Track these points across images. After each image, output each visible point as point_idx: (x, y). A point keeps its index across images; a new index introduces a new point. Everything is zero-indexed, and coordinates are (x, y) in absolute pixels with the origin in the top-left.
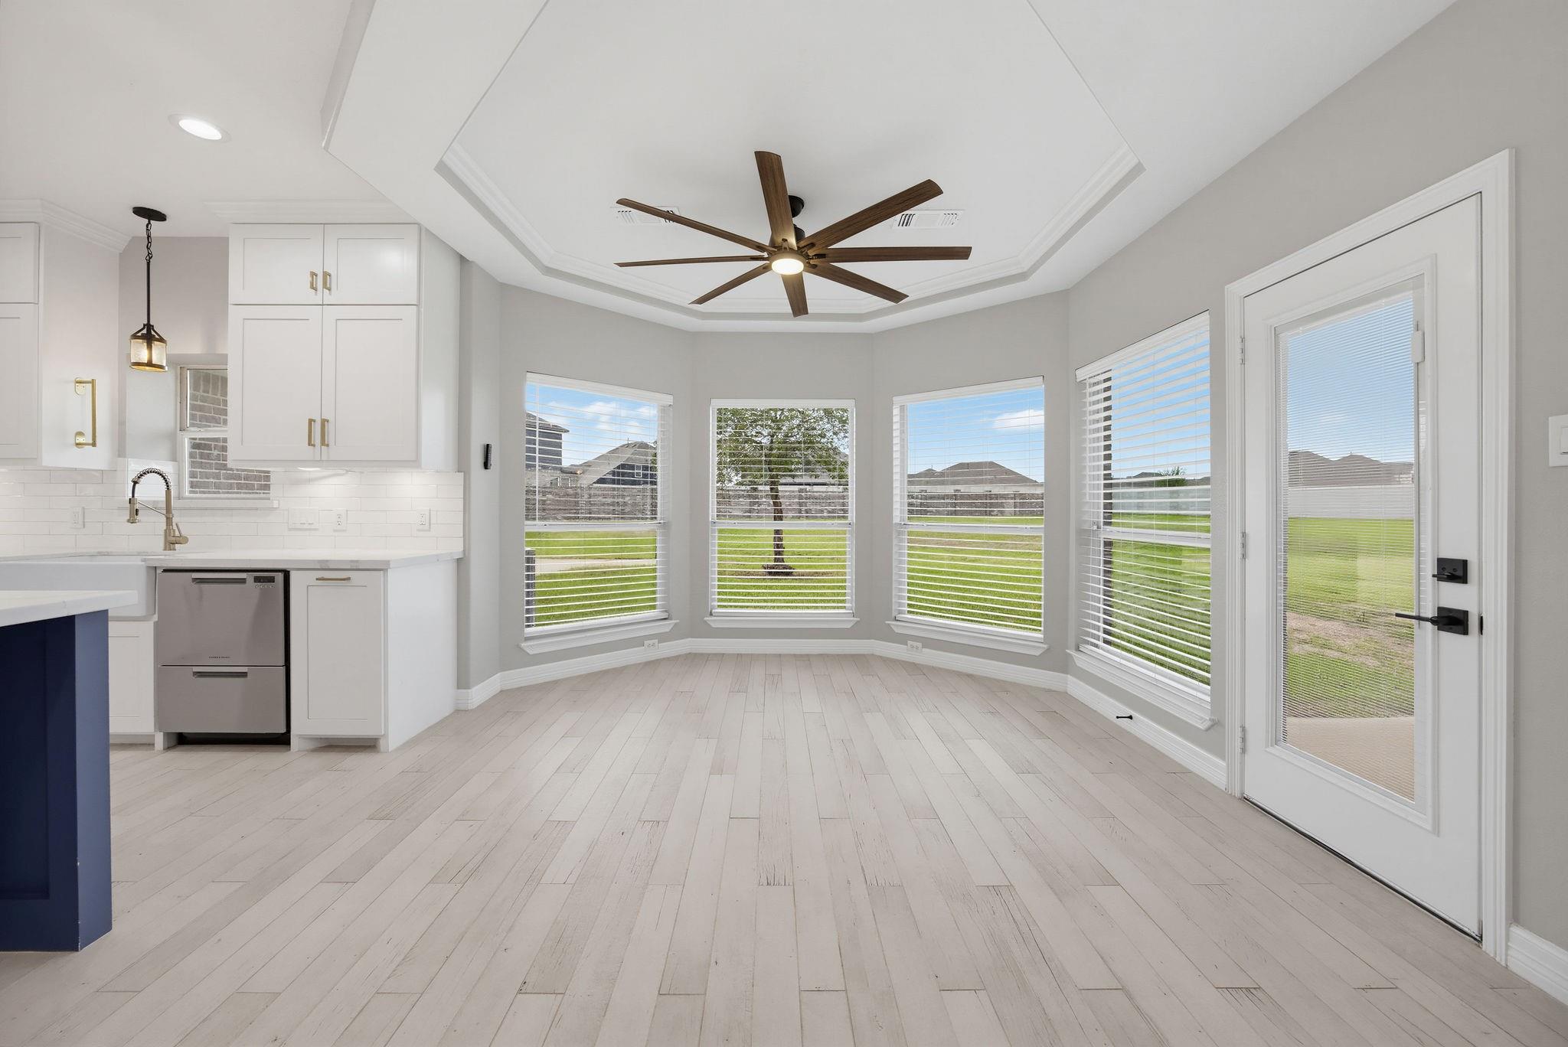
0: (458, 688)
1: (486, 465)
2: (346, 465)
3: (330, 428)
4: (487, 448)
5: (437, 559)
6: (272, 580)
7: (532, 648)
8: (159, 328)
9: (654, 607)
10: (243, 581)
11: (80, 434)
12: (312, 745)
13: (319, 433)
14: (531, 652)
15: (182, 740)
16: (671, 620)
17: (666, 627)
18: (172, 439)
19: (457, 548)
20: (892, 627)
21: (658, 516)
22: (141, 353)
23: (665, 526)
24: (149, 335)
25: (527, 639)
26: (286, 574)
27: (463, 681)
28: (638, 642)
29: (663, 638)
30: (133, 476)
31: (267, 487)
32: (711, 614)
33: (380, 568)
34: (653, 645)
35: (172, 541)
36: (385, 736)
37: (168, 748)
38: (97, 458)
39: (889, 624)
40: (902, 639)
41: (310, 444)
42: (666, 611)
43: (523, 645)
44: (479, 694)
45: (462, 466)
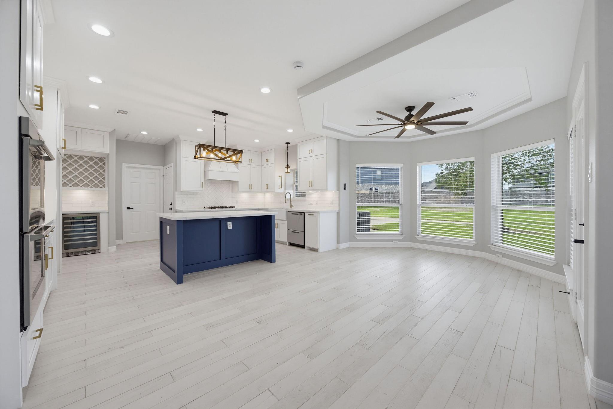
0: (338, 243)
1: (345, 189)
2: (317, 190)
3: (312, 182)
4: (345, 185)
5: (331, 212)
6: (302, 214)
7: (358, 237)
8: (289, 165)
9: (399, 231)
10: (298, 214)
11: (280, 186)
12: (309, 249)
13: (311, 184)
14: (358, 238)
15: (291, 244)
16: (403, 235)
17: (401, 237)
18: (293, 186)
19: (337, 209)
20: (491, 247)
21: (400, 202)
22: (286, 170)
23: (401, 205)
24: (288, 167)
25: (357, 235)
26: (304, 213)
27: (338, 242)
28: (391, 240)
29: (399, 240)
30: (285, 194)
31: (305, 195)
32: (418, 235)
33: (318, 213)
34: (396, 242)
35: (291, 206)
36: (319, 249)
37: (289, 245)
38: (282, 191)
39: (489, 247)
40: (494, 253)
41: (309, 186)
42: (402, 232)
43: (355, 236)
44: (343, 246)
45: (338, 189)
